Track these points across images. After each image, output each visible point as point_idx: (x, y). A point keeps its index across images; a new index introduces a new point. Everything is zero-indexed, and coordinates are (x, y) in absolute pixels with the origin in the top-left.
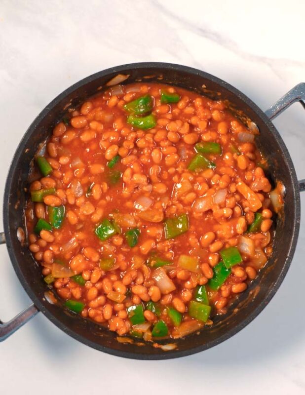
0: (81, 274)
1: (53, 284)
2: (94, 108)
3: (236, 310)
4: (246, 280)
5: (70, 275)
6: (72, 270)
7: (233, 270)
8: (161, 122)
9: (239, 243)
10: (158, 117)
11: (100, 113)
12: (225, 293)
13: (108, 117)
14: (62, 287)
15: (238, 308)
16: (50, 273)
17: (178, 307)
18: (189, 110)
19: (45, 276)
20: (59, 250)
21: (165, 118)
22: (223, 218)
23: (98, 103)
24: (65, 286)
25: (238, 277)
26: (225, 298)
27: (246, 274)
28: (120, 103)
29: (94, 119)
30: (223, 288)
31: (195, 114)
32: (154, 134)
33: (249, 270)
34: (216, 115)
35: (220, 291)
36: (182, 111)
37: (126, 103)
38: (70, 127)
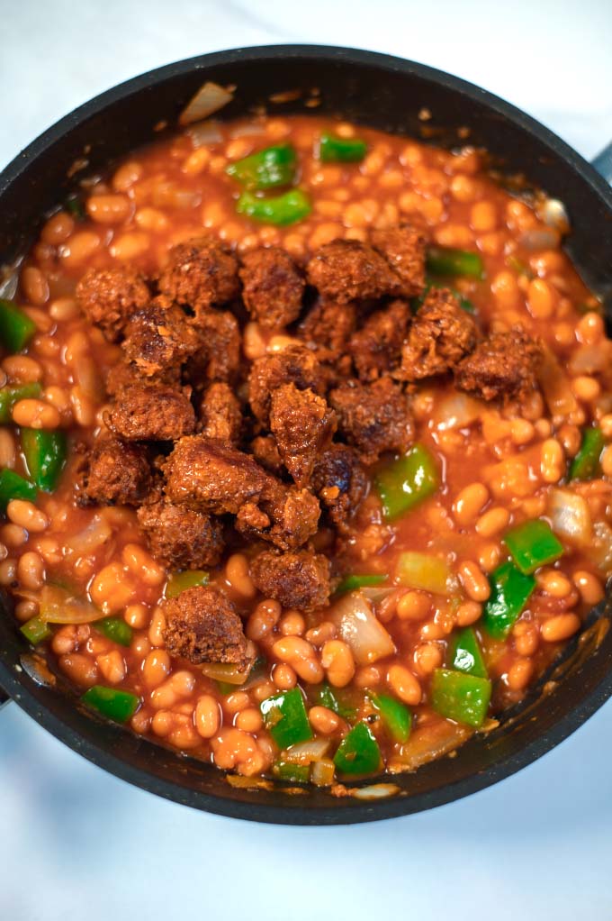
0: (119, 615)
1: (48, 643)
2: (147, 175)
3: (551, 685)
4: (577, 607)
5: (91, 617)
6: (96, 605)
7: (540, 579)
8: (324, 207)
9: (550, 510)
10: (314, 195)
11: (162, 188)
12: (525, 644)
13: (182, 197)
14: (73, 651)
15: (556, 680)
16: (36, 613)
17: (401, 690)
18: (391, 178)
19: (23, 622)
20: (59, 552)
21: (331, 199)
22: (508, 444)
23: (158, 165)
24: (80, 649)
25: (554, 599)
26: (524, 657)
27: (575, 588)
28: (217, 164)
29: (148, 202)
30: (519, 630)
31: (407, 187)
32: (308, 236)
33: (583, 581)
34: (460, 186)
35: (511, 639)
36: (374, 179)
37: (231, 162)
38: (85, 222)
